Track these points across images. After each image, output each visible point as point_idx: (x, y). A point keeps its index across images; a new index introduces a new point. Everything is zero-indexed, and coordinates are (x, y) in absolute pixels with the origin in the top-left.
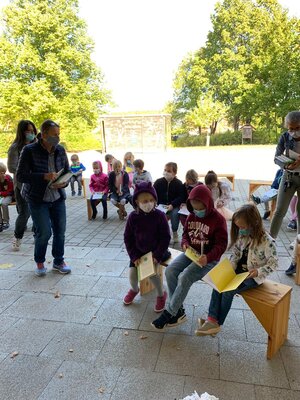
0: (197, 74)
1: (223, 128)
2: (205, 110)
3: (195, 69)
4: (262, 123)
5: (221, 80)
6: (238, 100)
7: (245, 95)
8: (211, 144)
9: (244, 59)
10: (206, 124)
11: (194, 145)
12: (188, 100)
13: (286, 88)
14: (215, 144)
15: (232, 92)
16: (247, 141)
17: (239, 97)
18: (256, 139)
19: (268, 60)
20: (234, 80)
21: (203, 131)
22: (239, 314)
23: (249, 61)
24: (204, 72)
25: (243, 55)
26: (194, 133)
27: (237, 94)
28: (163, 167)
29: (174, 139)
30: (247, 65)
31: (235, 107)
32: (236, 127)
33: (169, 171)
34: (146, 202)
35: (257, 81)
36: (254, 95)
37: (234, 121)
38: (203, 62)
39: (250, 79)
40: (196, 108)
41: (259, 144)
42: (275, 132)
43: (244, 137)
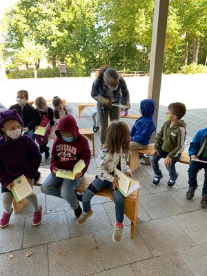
0: (19, 21)
1: (45, 64)
2: (30, 50)
3: (17, 16)
4: (72, 62)
5: (38, 28)
6: (54, 44)
7: (58, 40)
8: (38, 77)
9: (54, 13)
10: (32, 62)
11: (25, 77)
12: (14, 41)
13: (85, 38)
14: (41, 77)
15: (49, 38)
16: (64, 75)
17: (55, 42)
18: (69, 73)
19: (72, 16)
20: (50, 28)
21: (30, 67)
22: (100, 208)
23: (58, 15)
24: (25, 20)
25: (54, 10)
26: (23, 68)
27: (53, 40)
28: (16, 95)
29: (8, 72)
30: (57, 18)
31: (52, 49)
32: (54, 64)
33: (21, 98)
34: (13, 129)
35: (66, 32)
36: (65, 42)
37: (53, 60)
38: (23, 12)
39: (60, 29)
40: (22, 48)
41: (72, 76)
42: (82, 68)
43: (61, 71)
